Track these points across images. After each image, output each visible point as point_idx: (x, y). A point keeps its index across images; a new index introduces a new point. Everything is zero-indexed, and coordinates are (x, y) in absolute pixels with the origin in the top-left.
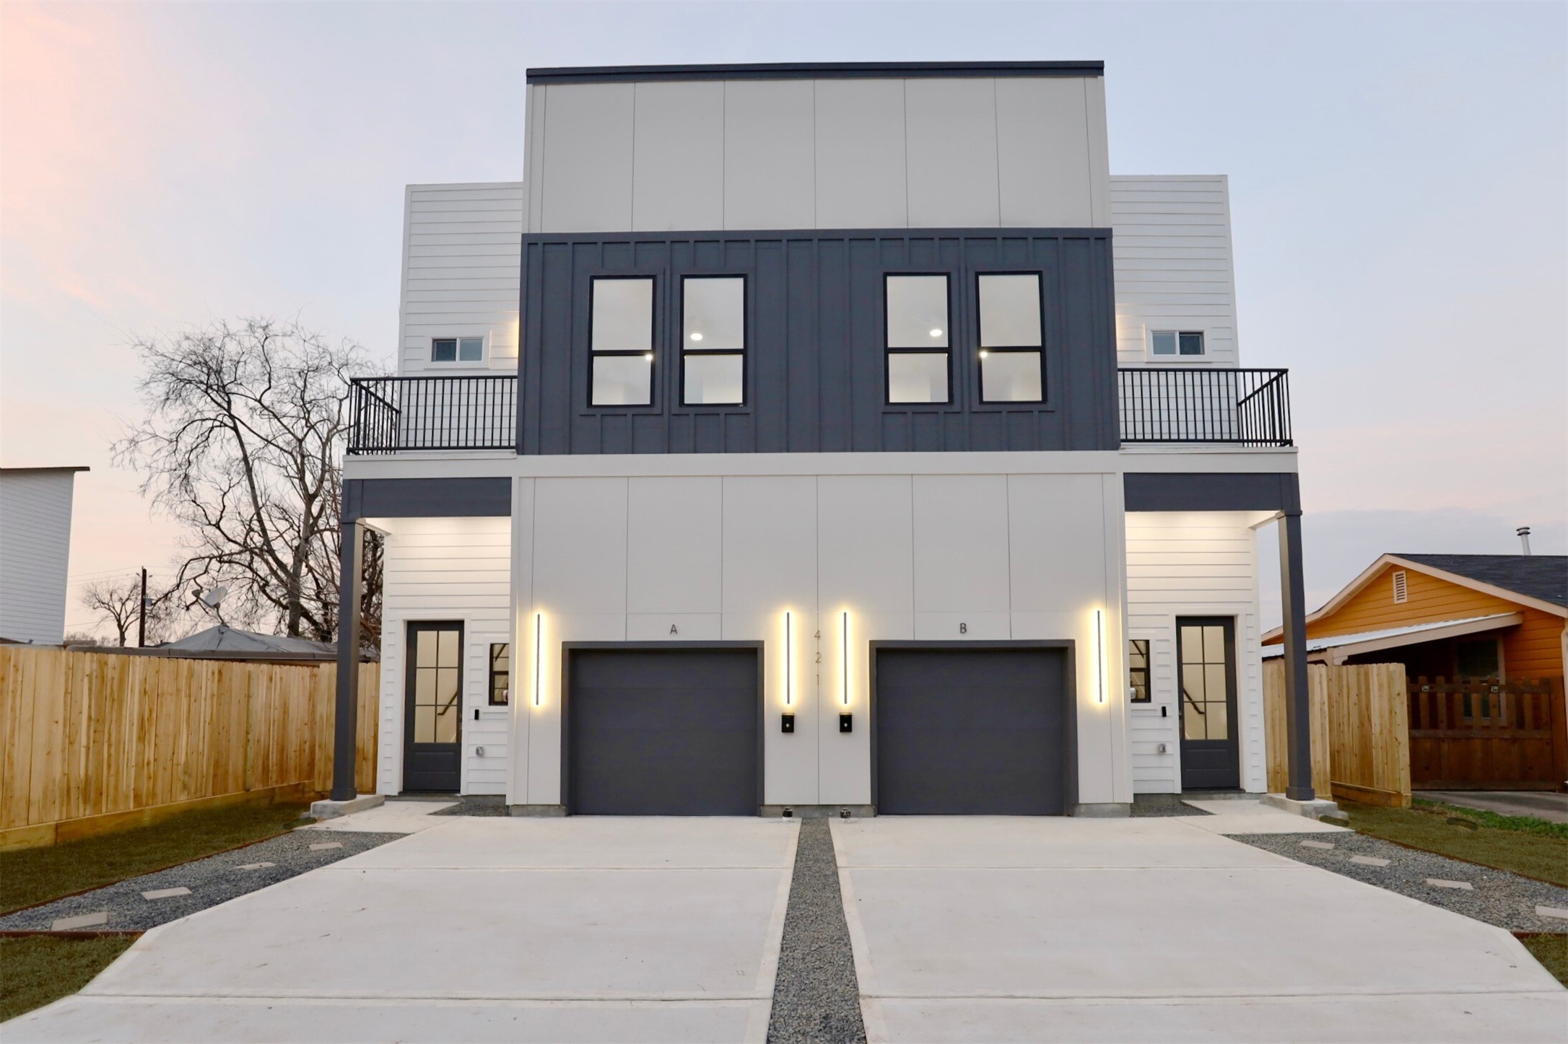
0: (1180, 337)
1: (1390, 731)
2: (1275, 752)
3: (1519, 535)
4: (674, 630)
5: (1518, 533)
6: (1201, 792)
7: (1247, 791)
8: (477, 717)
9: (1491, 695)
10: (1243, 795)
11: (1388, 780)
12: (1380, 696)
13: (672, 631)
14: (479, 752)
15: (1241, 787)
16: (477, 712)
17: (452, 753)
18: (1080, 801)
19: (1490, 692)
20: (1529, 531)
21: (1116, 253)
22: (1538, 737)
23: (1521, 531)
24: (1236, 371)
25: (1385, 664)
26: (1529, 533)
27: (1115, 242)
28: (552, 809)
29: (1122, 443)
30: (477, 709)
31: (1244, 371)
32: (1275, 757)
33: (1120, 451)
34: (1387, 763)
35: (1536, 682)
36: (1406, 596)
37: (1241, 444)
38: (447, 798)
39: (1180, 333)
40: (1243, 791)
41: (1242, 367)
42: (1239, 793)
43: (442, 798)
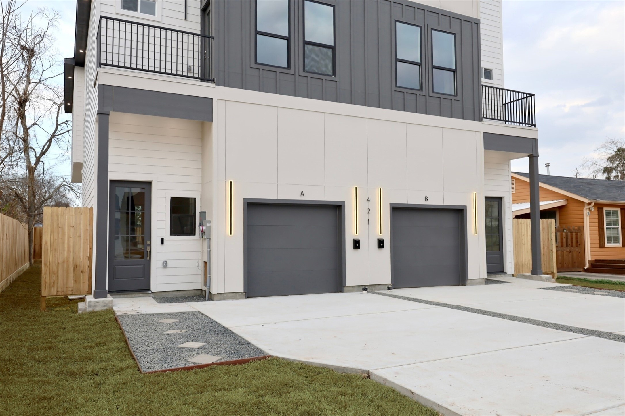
0: (485, 71)
1: (548, 248)
2: (516, 256)
3: (546, 166)
4: (302, 194)
5: (545, 165)
6: (493, 274)
7: (508, 273)
8: (162, 243)
9: (564, 233)
10: (506, 275)
11: (547, 267)
12: (543, 233)
13: (301, 194)
14: (165, 265)
15: (504, 271)
16: (162, 240)
17: (142, 266)
18: (469, 279)
19: (563, 232)
20: (549, 165)
21: (482, 31)
22: (577, 250)
23: (547, 165)
24: (502, 89)
25: (546, 220)
26: (549, 166)
27: (482, 26)
28: (237, 295)
29: (483, 119)
30: (162, 237)
31: (505, 90)
32: (516, 258)
33: (482, 122)
34: (546, 261)
35: (576, 228)
36: (515, 190)
37: (504, 122)
38: (141, 295)
39: (485, 69)
40: (506, 273)
41: (505, 88)
42: (505, 274)
43: (138, 295)
